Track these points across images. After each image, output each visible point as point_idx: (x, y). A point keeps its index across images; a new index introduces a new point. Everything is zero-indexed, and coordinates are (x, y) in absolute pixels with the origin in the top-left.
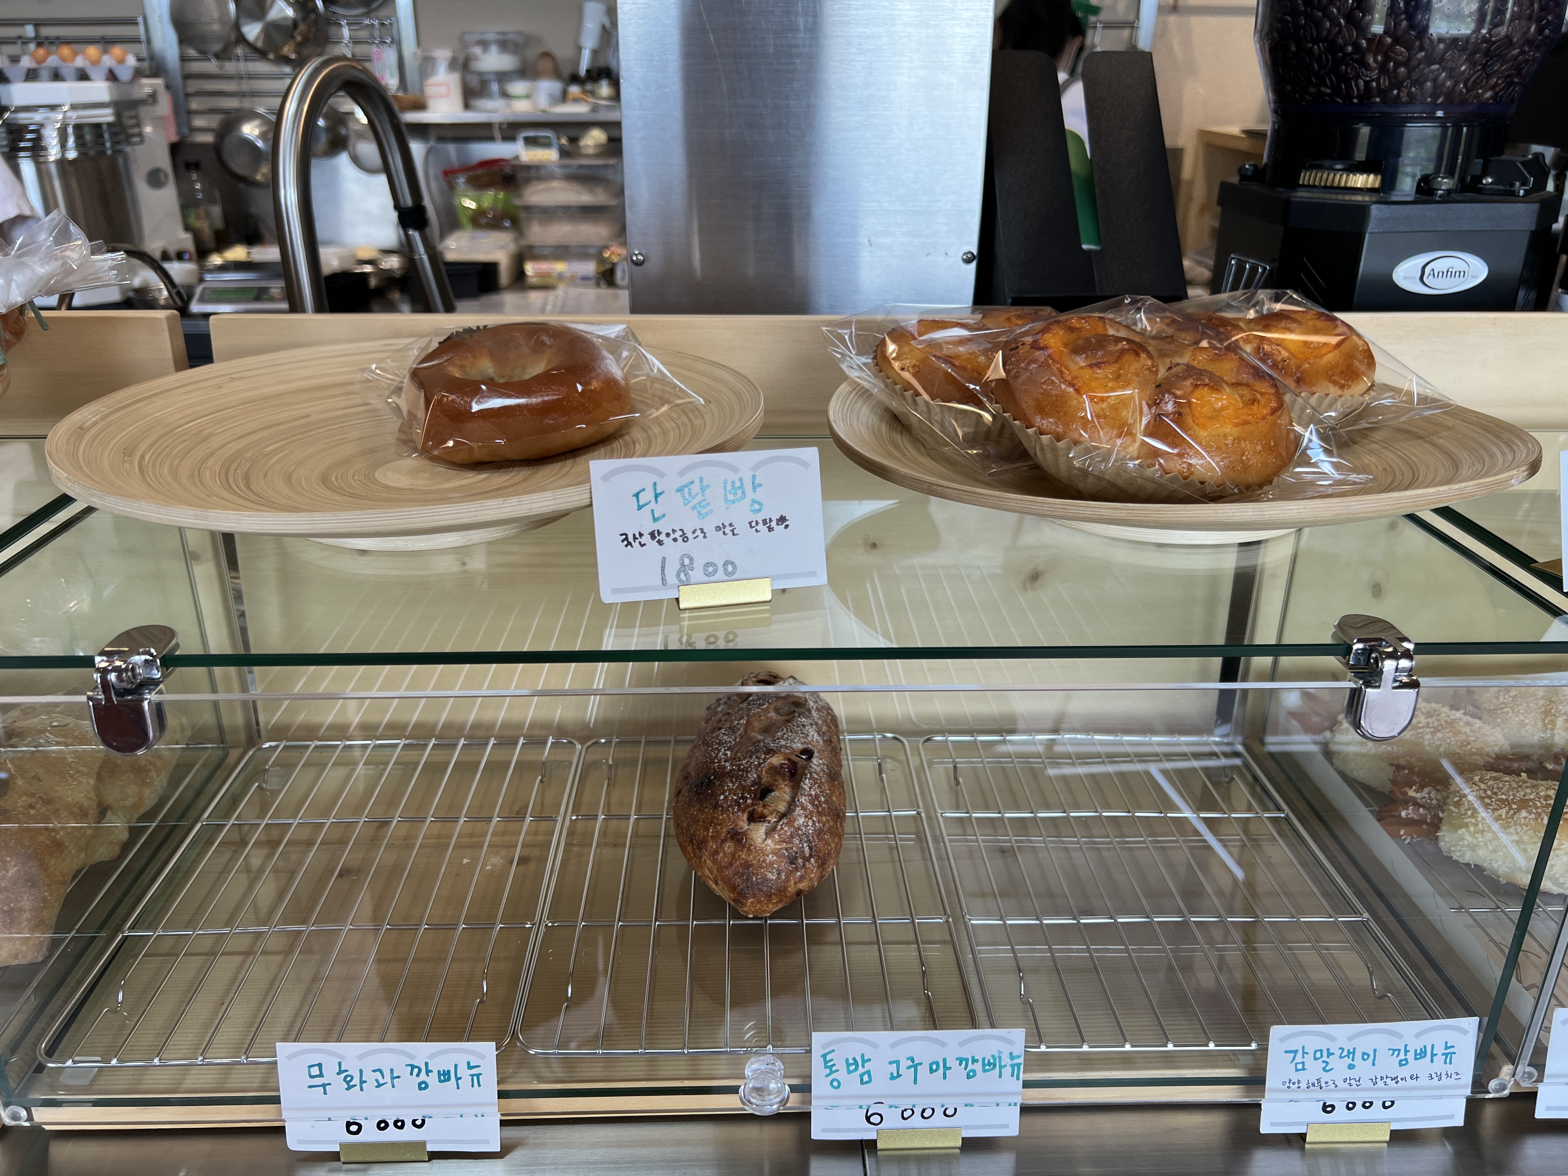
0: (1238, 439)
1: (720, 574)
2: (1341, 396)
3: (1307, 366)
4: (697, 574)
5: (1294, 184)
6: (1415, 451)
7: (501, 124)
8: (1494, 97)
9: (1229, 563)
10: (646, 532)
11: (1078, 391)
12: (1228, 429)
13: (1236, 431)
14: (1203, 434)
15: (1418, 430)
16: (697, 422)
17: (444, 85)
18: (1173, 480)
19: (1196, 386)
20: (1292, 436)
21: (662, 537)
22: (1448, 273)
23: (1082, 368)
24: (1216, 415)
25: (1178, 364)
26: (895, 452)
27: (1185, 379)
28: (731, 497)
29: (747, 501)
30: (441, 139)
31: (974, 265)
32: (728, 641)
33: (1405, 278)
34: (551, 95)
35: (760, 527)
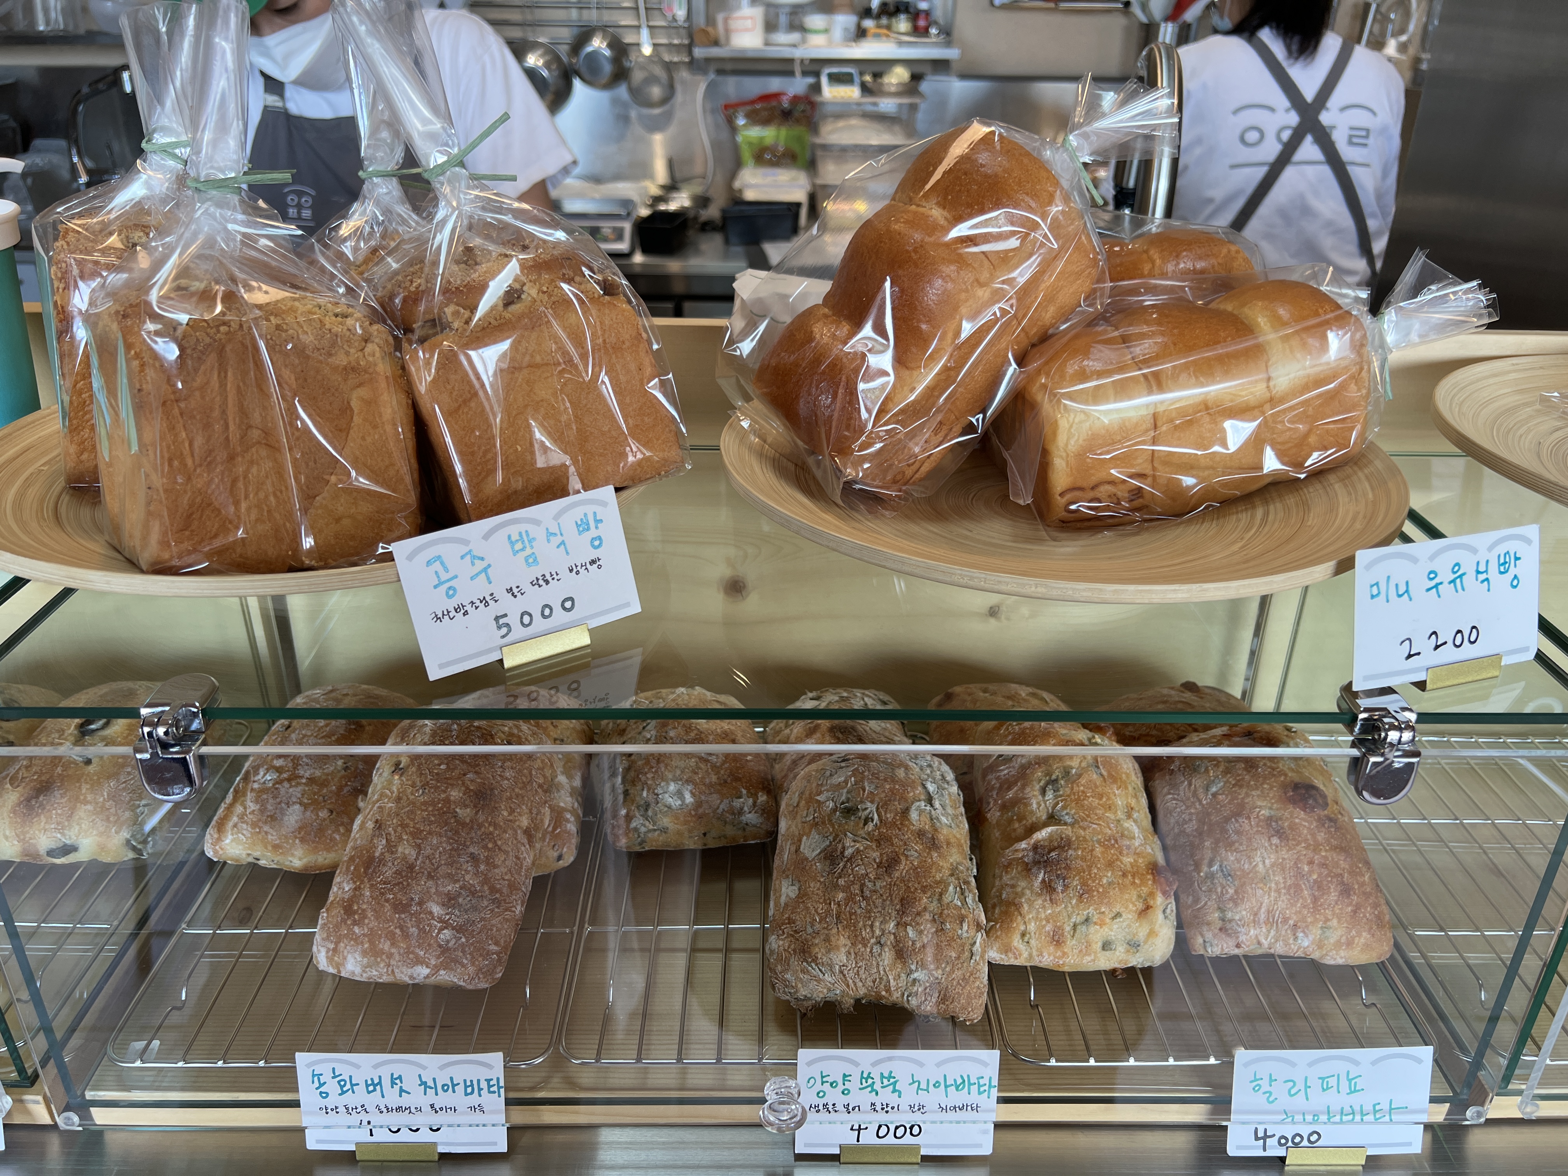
7: (802, 61)
17: (751, 18)
30: (721, 72)
34: (846, 30)
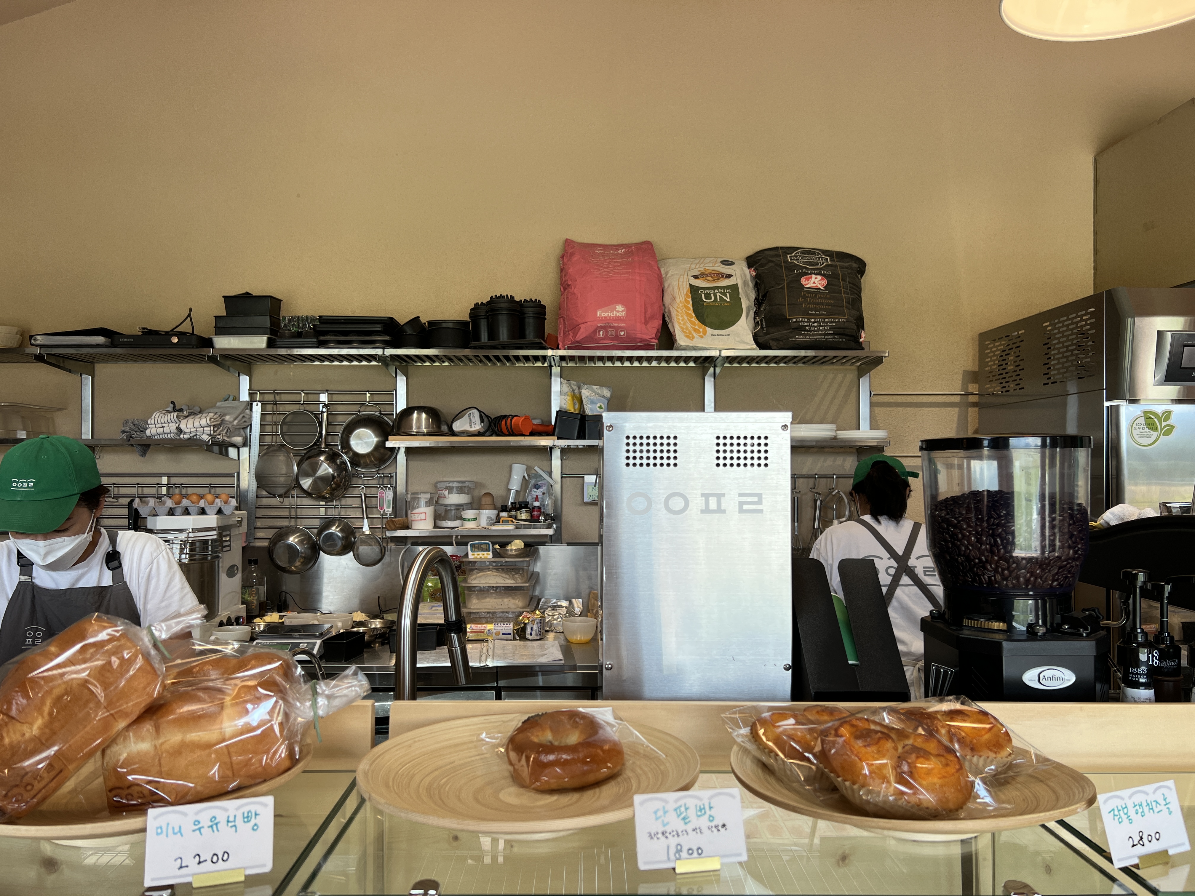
0: (942, 786)
1: (695, 854)
2: (995, 758)
3: (975, 741)
4: (684, 854)
5: (960, 626)
6: (1040, 789)
7: (457, 536)
8: (1059, 584)
9: (957, 851)
10: (660, 831)
11: (860, 759)
12: (936, 780)
13: (940, 781)
14: (924, 783)
15: (1040, 777)
16: (662, 768)
17: (424, 513)
18: (912, 807)
19: (917, 757)
20: (969, 784)
21: (668, 834)
22: (1053, 678)
23: (860, 747)
24: (929, 772)
25: (907, 745)
26: (769, 787)
27: (911, 754)
28: (699, 813)
29: (707, 816)
31: (790, 671)
32: (698, 891)
33: (1030, 680)
34: (490, 519)
35: (714, 829)
